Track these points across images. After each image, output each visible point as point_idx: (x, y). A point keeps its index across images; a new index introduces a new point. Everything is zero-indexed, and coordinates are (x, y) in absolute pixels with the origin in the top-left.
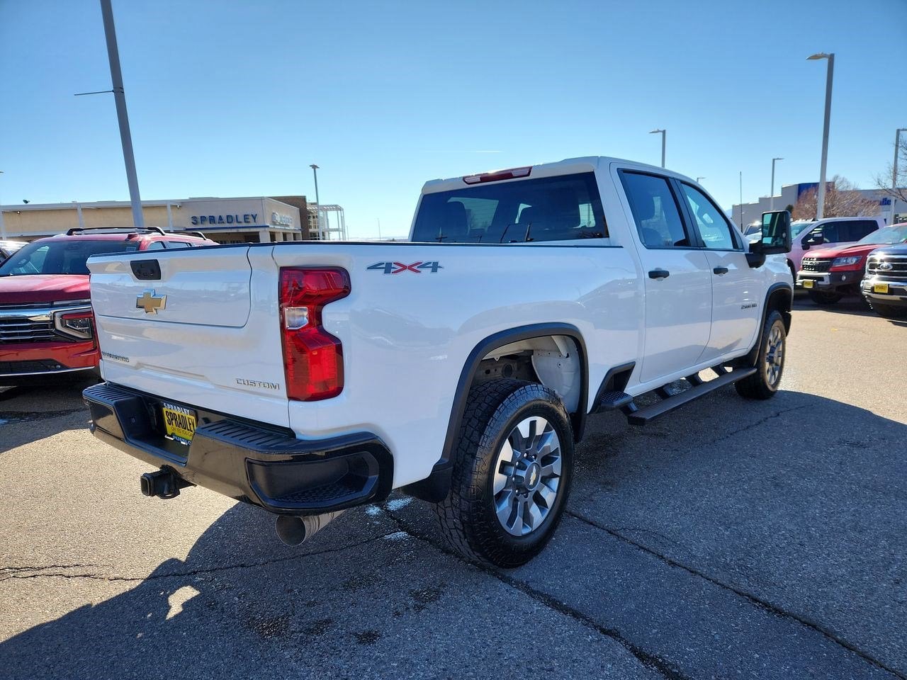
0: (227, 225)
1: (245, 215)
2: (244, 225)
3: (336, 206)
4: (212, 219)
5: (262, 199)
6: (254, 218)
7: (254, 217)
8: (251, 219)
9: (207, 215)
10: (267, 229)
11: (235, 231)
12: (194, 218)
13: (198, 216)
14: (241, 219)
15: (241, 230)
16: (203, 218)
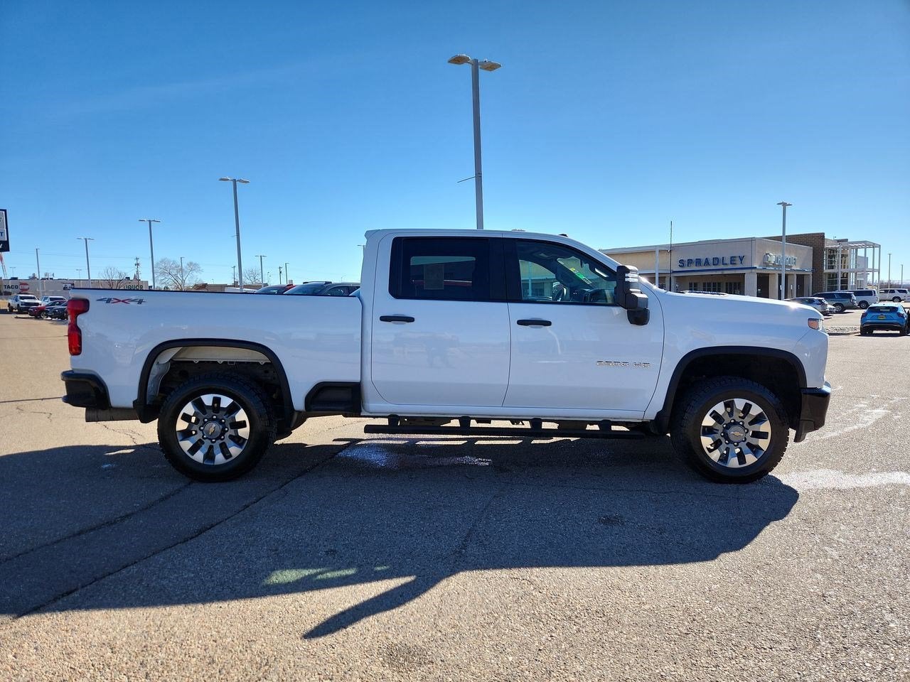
0: (713, 267)
1: (731, 257)
2: (730, 266)
3: (864, 242)
4: (698, 262)
5: (752, 240)
6: (741, 260)
7: (741, 258)
8: (738, 261)
9: (694, 258)
10: (753, 270)
11: (719, 273)
12: (681, 261)
13: (686, 259)
14: (728, 261)
15: (726, 272)
16: (690, 261)
